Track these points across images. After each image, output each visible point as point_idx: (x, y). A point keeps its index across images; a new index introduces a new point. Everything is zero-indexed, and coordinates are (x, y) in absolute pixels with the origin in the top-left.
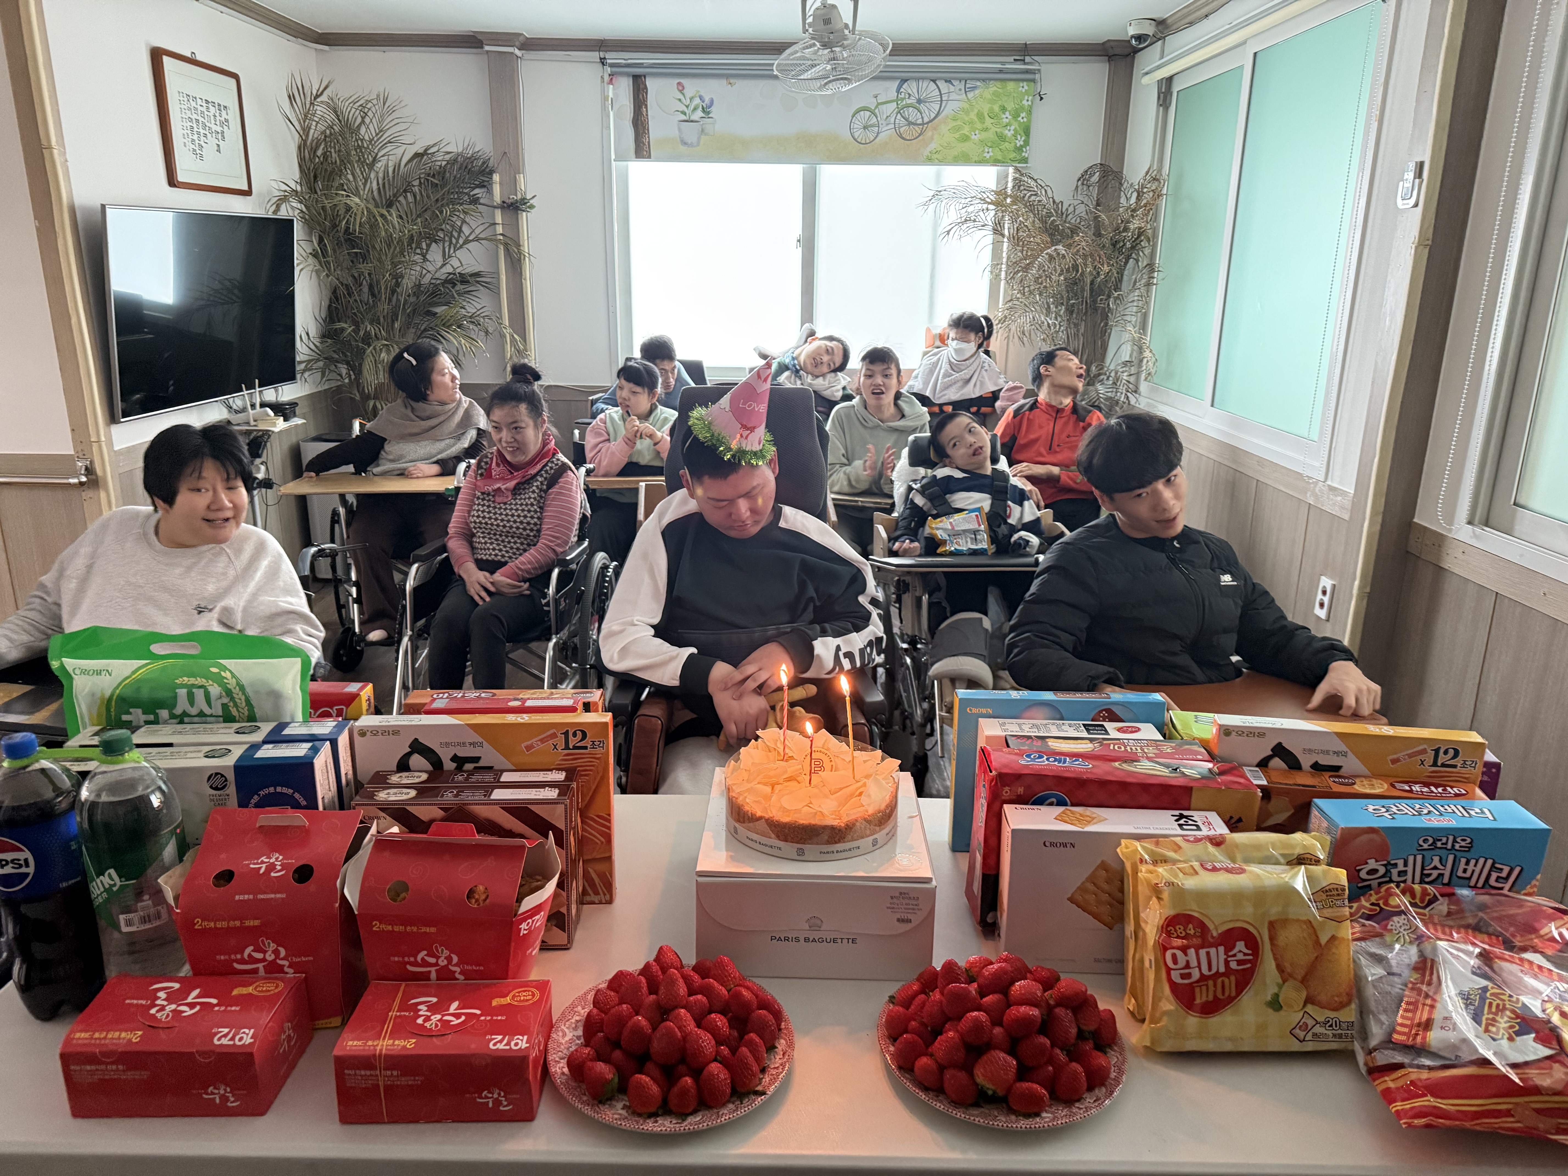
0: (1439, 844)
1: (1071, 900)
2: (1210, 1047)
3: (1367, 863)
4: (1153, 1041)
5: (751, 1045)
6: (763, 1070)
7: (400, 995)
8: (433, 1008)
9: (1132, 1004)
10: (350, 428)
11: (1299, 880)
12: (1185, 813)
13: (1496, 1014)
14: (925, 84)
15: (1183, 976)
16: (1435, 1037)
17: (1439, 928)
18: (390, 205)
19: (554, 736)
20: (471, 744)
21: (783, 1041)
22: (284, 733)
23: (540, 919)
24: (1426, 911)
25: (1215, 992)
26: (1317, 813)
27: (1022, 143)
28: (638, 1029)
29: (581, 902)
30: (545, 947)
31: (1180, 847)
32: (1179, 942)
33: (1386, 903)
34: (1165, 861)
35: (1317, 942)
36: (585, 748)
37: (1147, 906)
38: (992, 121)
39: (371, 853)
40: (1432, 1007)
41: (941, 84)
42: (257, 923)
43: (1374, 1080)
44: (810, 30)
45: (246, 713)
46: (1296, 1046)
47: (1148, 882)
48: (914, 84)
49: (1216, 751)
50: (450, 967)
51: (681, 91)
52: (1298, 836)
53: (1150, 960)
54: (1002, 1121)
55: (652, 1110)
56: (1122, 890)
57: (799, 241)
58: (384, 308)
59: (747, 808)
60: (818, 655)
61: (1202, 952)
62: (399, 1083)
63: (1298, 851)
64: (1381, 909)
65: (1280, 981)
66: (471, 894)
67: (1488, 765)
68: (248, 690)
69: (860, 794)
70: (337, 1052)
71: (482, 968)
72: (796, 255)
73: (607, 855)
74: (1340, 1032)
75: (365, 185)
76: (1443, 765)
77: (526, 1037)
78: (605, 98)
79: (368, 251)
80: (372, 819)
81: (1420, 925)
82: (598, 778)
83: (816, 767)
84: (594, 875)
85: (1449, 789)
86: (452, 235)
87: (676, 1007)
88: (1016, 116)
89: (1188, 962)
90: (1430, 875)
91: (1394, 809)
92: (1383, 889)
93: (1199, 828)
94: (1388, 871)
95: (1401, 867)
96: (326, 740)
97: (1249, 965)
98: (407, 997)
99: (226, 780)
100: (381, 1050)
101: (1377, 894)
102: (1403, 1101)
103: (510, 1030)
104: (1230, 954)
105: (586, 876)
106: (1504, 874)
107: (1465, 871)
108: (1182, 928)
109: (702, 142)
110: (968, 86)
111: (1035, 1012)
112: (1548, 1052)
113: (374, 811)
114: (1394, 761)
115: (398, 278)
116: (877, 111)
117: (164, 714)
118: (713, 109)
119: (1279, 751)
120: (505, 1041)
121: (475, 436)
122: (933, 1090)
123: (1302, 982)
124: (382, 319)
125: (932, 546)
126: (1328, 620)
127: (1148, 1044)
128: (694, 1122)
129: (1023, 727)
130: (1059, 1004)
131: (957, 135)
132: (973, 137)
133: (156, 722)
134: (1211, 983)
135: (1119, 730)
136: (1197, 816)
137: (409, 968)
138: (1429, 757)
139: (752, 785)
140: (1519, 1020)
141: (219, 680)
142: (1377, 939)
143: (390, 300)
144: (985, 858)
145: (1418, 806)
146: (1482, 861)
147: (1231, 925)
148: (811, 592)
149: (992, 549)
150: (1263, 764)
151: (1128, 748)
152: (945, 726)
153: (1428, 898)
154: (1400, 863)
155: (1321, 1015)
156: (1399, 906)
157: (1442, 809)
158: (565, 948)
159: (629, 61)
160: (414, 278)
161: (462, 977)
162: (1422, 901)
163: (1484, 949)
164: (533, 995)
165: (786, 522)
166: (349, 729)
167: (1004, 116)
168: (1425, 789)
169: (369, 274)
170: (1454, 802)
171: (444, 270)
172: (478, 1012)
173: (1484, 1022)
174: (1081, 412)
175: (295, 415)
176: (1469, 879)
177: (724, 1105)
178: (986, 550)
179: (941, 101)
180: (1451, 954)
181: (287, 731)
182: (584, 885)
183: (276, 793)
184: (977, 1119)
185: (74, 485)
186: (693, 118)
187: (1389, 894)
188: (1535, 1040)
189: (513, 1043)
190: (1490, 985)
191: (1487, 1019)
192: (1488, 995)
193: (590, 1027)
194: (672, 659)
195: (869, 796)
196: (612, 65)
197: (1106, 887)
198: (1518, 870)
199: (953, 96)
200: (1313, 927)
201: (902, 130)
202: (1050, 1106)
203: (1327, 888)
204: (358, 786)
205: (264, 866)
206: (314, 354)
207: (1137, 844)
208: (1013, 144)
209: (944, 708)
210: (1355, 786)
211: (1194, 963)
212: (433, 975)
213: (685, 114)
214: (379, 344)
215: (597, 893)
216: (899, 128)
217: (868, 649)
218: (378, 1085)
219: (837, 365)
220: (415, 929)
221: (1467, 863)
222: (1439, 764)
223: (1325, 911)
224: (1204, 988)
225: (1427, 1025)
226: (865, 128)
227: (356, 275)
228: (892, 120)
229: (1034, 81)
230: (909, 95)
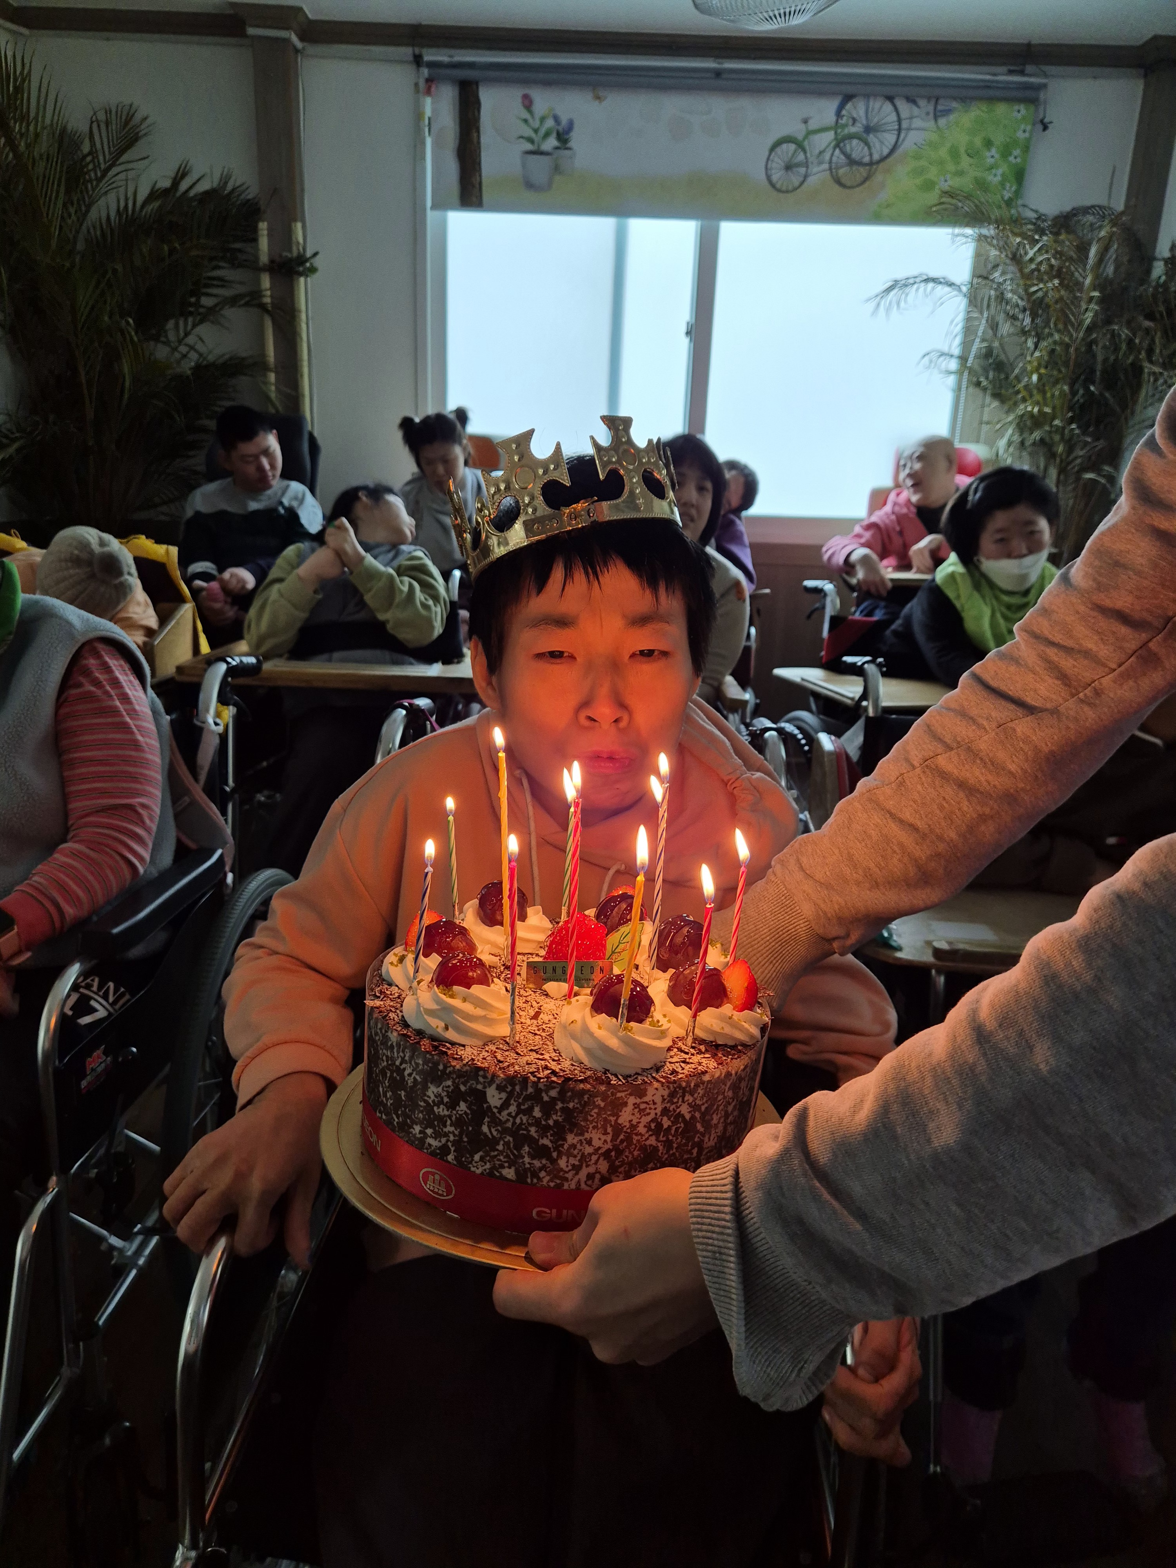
14: (878, 103)
27: (1013, 192)
38: (971, 160)
41: (901, 104)
48: (861, 103)
51: (527, 106)
57: (687, 330)
72: (682, 352)
78: (420, 117)
88: (1006, 153)
109: (554, 185)
110: (938, 107)
116: (806, 143)
118: (573, 135)
131: (919, 181)
132: (942, 184)
159: (456, 60)
167: (988, 154)
179: (899, 130)
186: (544, 148)
196: (430, 66)
199: (917, 123)
201: (841, 172)
208: (998, 196)
213: (532, 141)
216: (837, 168)
226: (788, 167)
228: (827, 156)
229: (1035, 102)
230: (854, 121)
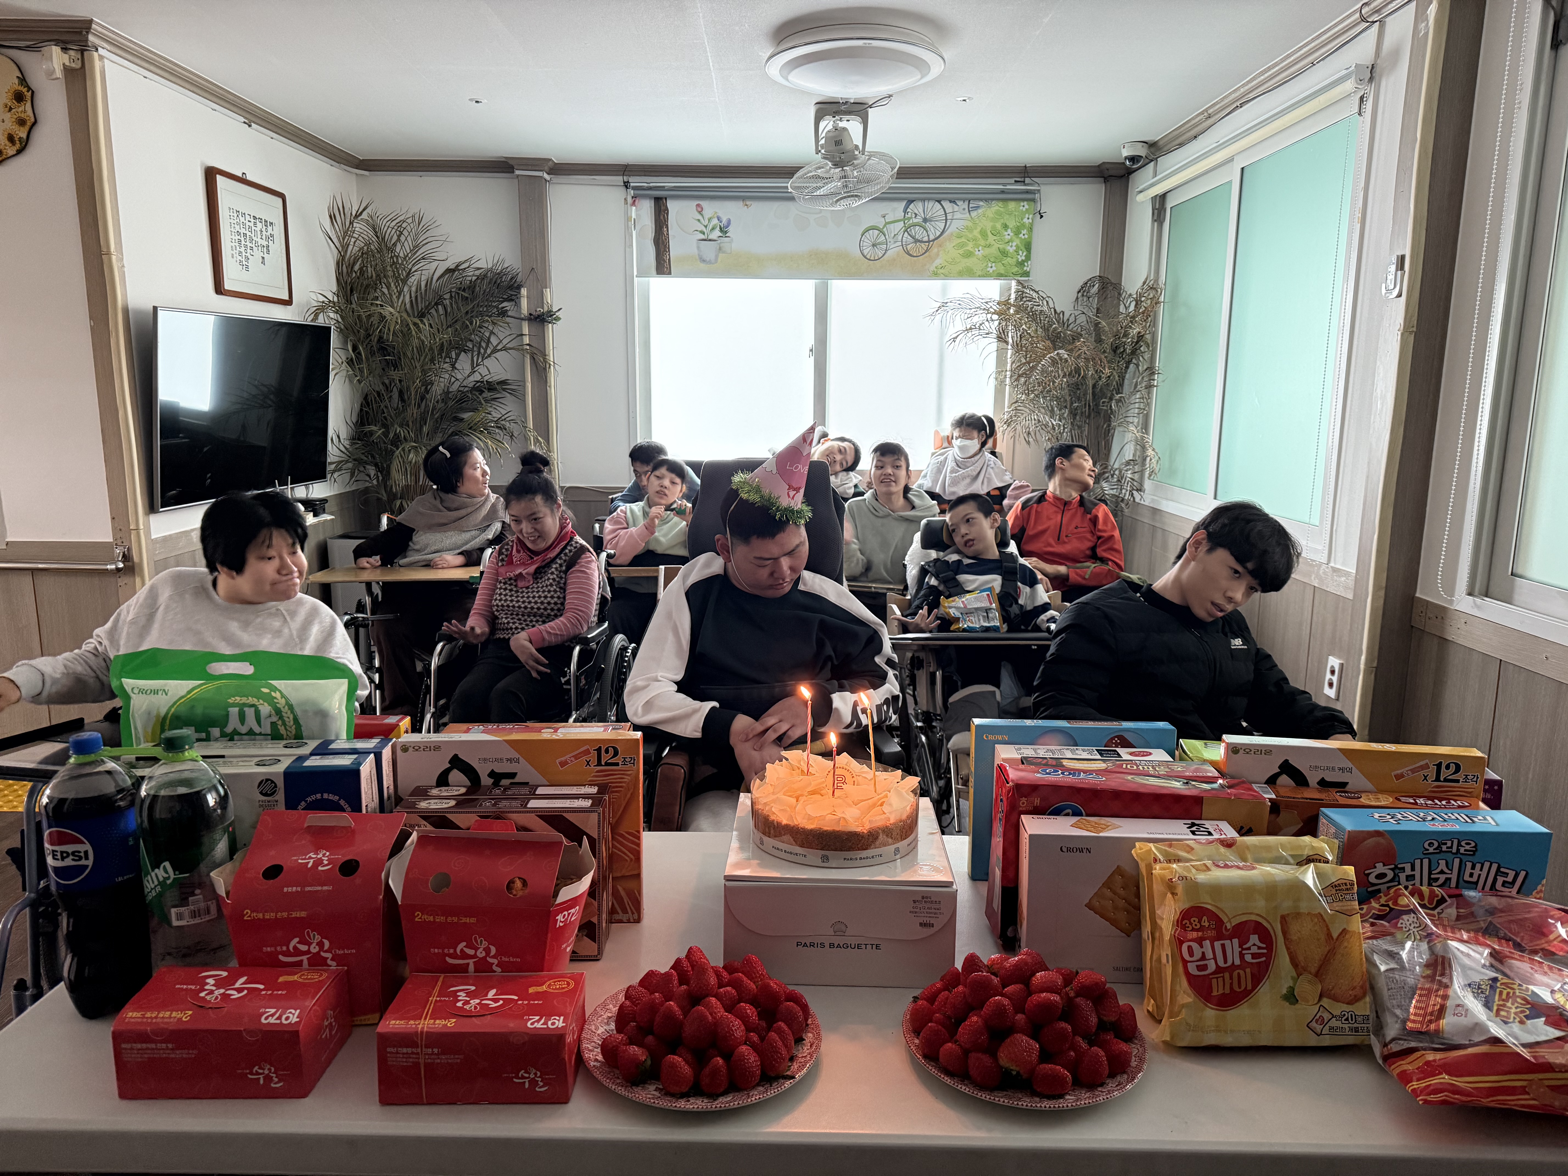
0: (1444, 848)
1: (1089, 906)
2: (1228, 1040)
3: (1375, 867)
4: (1172, 1038)
5: (780, 1032)
6: (792, 1059)
7: (439, 983)
8: (471, 995)
9: (1150, 1005)
10: (379, 521)
11: (1309, 877)
12: (1197, 822)
13: (1507, 1000)
14: (931, 204)
15: (1200, 968)
16: (1447, 1023)
17: (1449, 929)
18: (422, 315)
19: (587, 752)
20: (508, 760)
21: (810, 1035)
22: (330, 747)
23: (575, 914)
24: (1435, 912)
25: (1231, 984)
26: (1324, 821)
27: (1023, 258)
28: (669, 1016)
29: (610, 921)
30: (575, 957)
31: (1192, 849)
32: (1195, 935)
33: (1396, 903)
34: (1178, 860)
35: (1329, 935)
36: (617, 764)
37: (1162, 903)
38: (995, 238)
39: (414, 850)
40: (1445, 997)
41: (946, 204)
42: (303, 914)
43: (1390, 1066)
44: (823, 151)
45: (294, 732)
46: (1313, 1041)
47: (1162, 878)
48: (920, 205)
49: (1225, 770)
50: (488, 959)
51: (700, 212)
52: (1307, 839)
53: (1167, 955)
54: (1026, 1103)
55: (685, 1089)
56: (1138, 895)
57: (811, 350)
58: (413, 412)
59: (772, 817)
60: (836, 709)
61: (1217, 944)
62: (439, 1061)
63: (1307, 852)
64: (1391, 909)
65: (1295, 974)
66: (510, 886)
67: (1490, 783)
68: (298, 710)
69: (882, 805)
70: (381, 1028)
71: (519, 960)
72: (809, 363)
73: (635, 872)
74: (1356, 1025)
75: (398, 298)
76: (1446, 780)
77: (562, 1018)
78: (628, 219)
79: (400, 359)
80: (412, 827)
81: (1429, 922)
82: (628, 796)
83: (838, 782)
84: (623, 893)
85: (1453, 802)
86: (480, 346)
87: (707, 996)
88: (1017, 232)
89: (1203, 953)
90: (1437, 879)
91: (1399, 816)
92: (1393, 890)
93: (1210, 834)
94: (1396, 876)
95: (1408, 871)
96: (370, 753)
97: (1264, 959)
98: (445, 986)
99: (276, 786)
100: (423, 1028)
101: (1386, 896)
102: (1418, 1080)
103: (546, 1012)
104: (1244, 947)
105: (616, 894)
106: (1510, 879)
107: (1471, 875)
108: (1197, 920)
109: (719, 260)
110: (971, 205)
111: (1055, 998)
112: (1558, 1033)
113: (416, 819)
114: (1398, 777)
115: (427, 385)
116: (885, 230)
117: (215, 732)
118: (730, 228)
119: (1287, 768)
120: (543, 1021)
121: (499, 529)
122: (958, 1076)
123: (1317, 975)
124: (411, 424)
125: (946, 623)
126: (1337, 699)
127: (1168, 1039)
128: (724, 1102)
129: (1039, 751)
130: (1078, 995)
131: (961, 251)
132: (977, 253)
133: (208, 739)
134: (1227, 975)
135: (1131, 754)
136: (1209, 825)
137: (448, 960)
138: (1432, 772)
139: (778, 795)
140: (1529, 1006)
141: (270, 700)
142: (1388, 938)
143: (419, 406)
144: (1004, 871)
145: (1422, 814)
146: (1487, 865)
147: (1244, 918)
148: (829, 650)
149: (1005, 627)
150: (1271, 781)
151: (1141, 767)
152: (961, 800)
153: (1436, 899)
154: (1408, 867)
155: (1338, 1008)
156: (1408, 906)
157: (1446, 817)
158: (596, 959)
159: (651, 185)
160: (442, 385)
161: (499, 970)
162: (1430, 902)
163: (1494, 949)
164: (568, 984)
165: (805, 585)
166: (392, 746)
167: (1006, 233)
168: (1430, 802)
169: (400, 381)
170: (1459, 811)
171: (472, 379)
172: (516, 998)
173: (1495, 1008)
174: (1088, 505)
175: (324, 512)
176: (1476, 883)
177: (753, 1087)
178: (998, 627)
179: (946, 220)
180: (1462, 952)
181: (332, 746)
182: (613, 904)
183: (322, 799)
184: (1002, 1100)
185: (112, 570)
186: (710, 237)
187: (1398, 895)
188: (1546, 1023)
189: (550, 1023)
190: (1500, 977)
191: (1498, 1005)
192: (1498, 985)
193: (622, 1019)
194: (695, 711)
195: (890, 805)
196: (635, 188)
197: (1121, 892)
198: (1523, 874)
199: (957, 215)
200: (1324, 921)
201: (909, 247)
202: (1073, 1090)
203: (1336, 883)
204: (398, 800)
205: (312, 861)
206: (344, 455)
207: (1151, 845)
208: (1015, 260)
209: (960, 781)
210: (1361, 800)
211: (1209, 955)
212: (471, 968)
213: (704, 233)
214: (407, 446)
215: (625, 911)
216: (906, 245)
217: (885, 707)
218: (419, 1063)
219: (849, 464)
220: (455, 919)
221: (1473, 867)
222: (1442, 779)
223: (1335, 904)
224: (1220, 980)
225: (1441, 1012)
226: (874, 245)
227: (387, 382)
228: (900, 237)
229: (1033, 200)
230: (916, 215)
